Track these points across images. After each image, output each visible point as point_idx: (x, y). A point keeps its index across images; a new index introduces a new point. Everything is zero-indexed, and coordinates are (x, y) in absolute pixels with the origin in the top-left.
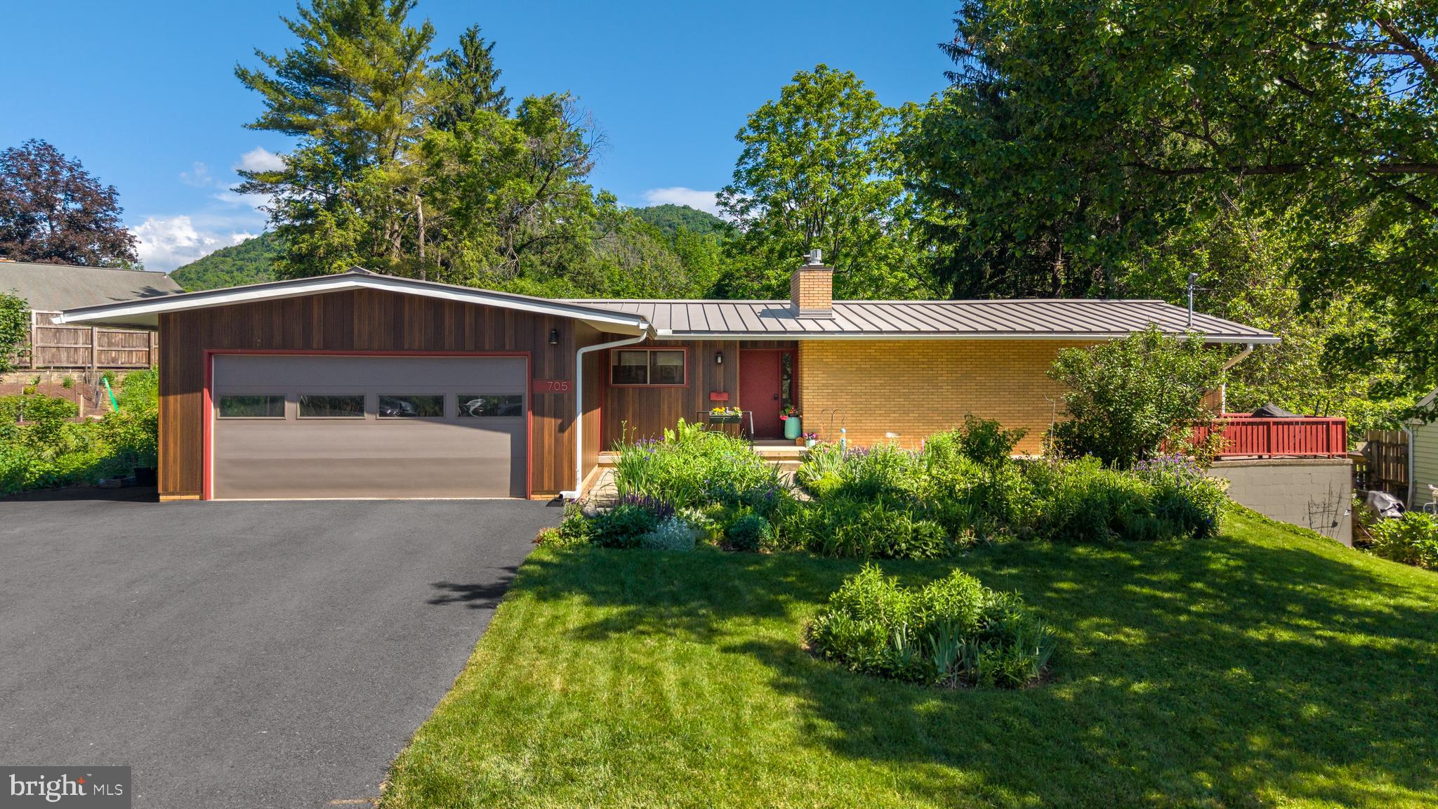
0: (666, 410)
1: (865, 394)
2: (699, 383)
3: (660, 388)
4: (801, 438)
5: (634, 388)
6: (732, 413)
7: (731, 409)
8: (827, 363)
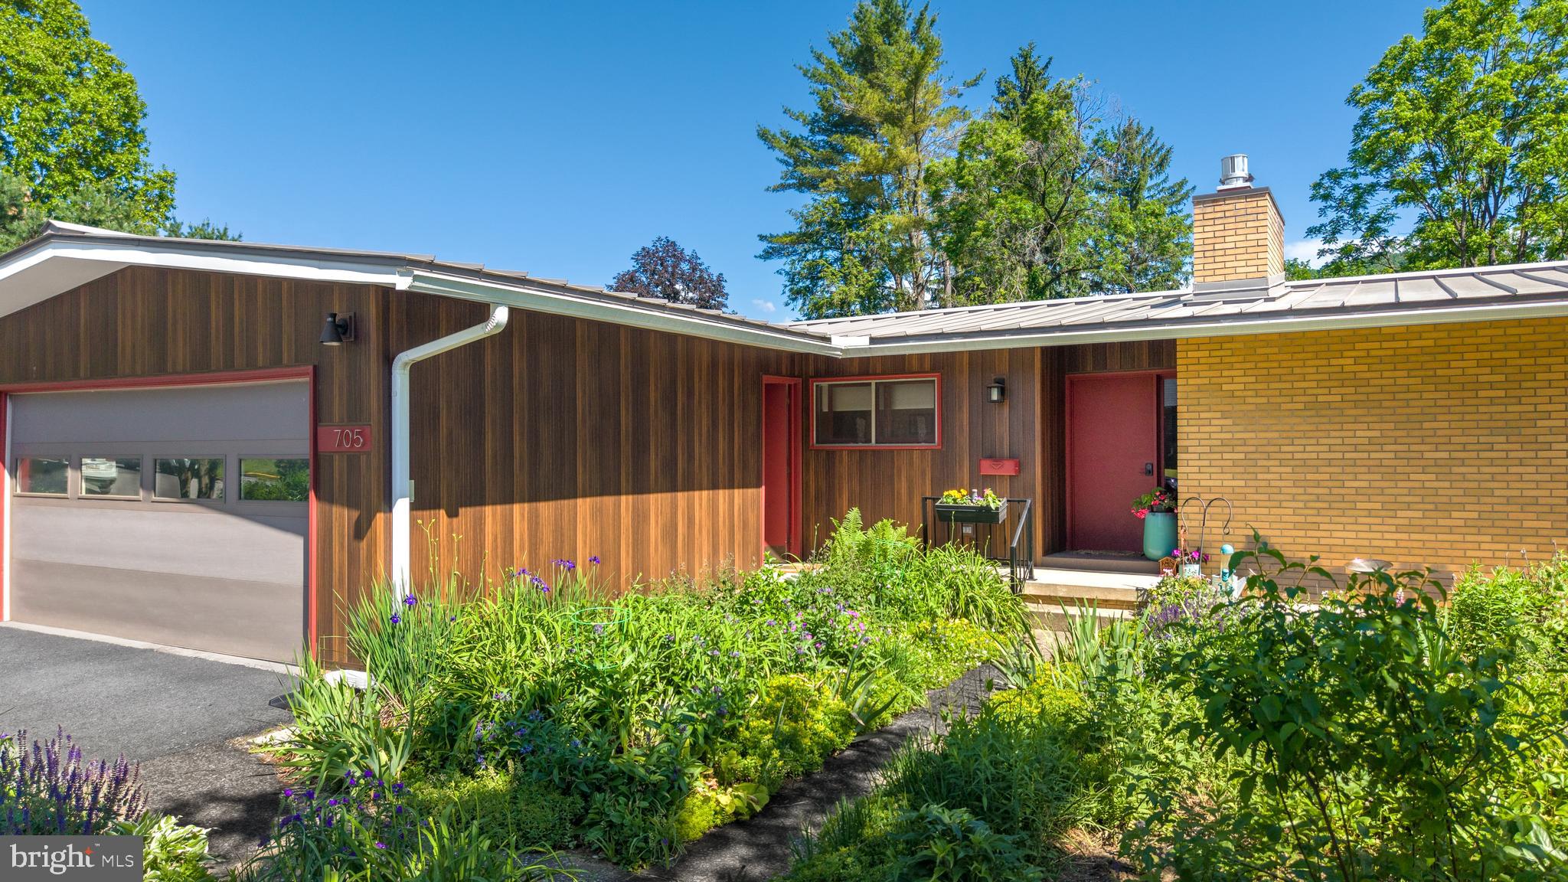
0: (904, 491)
1: (1330, 462)
2: (963, 440)
3: (892, 451)
4: (1173, 555)
5: (851, 452)
6: (981, 502)
7: (981, 495)
8: (1232, 394)
